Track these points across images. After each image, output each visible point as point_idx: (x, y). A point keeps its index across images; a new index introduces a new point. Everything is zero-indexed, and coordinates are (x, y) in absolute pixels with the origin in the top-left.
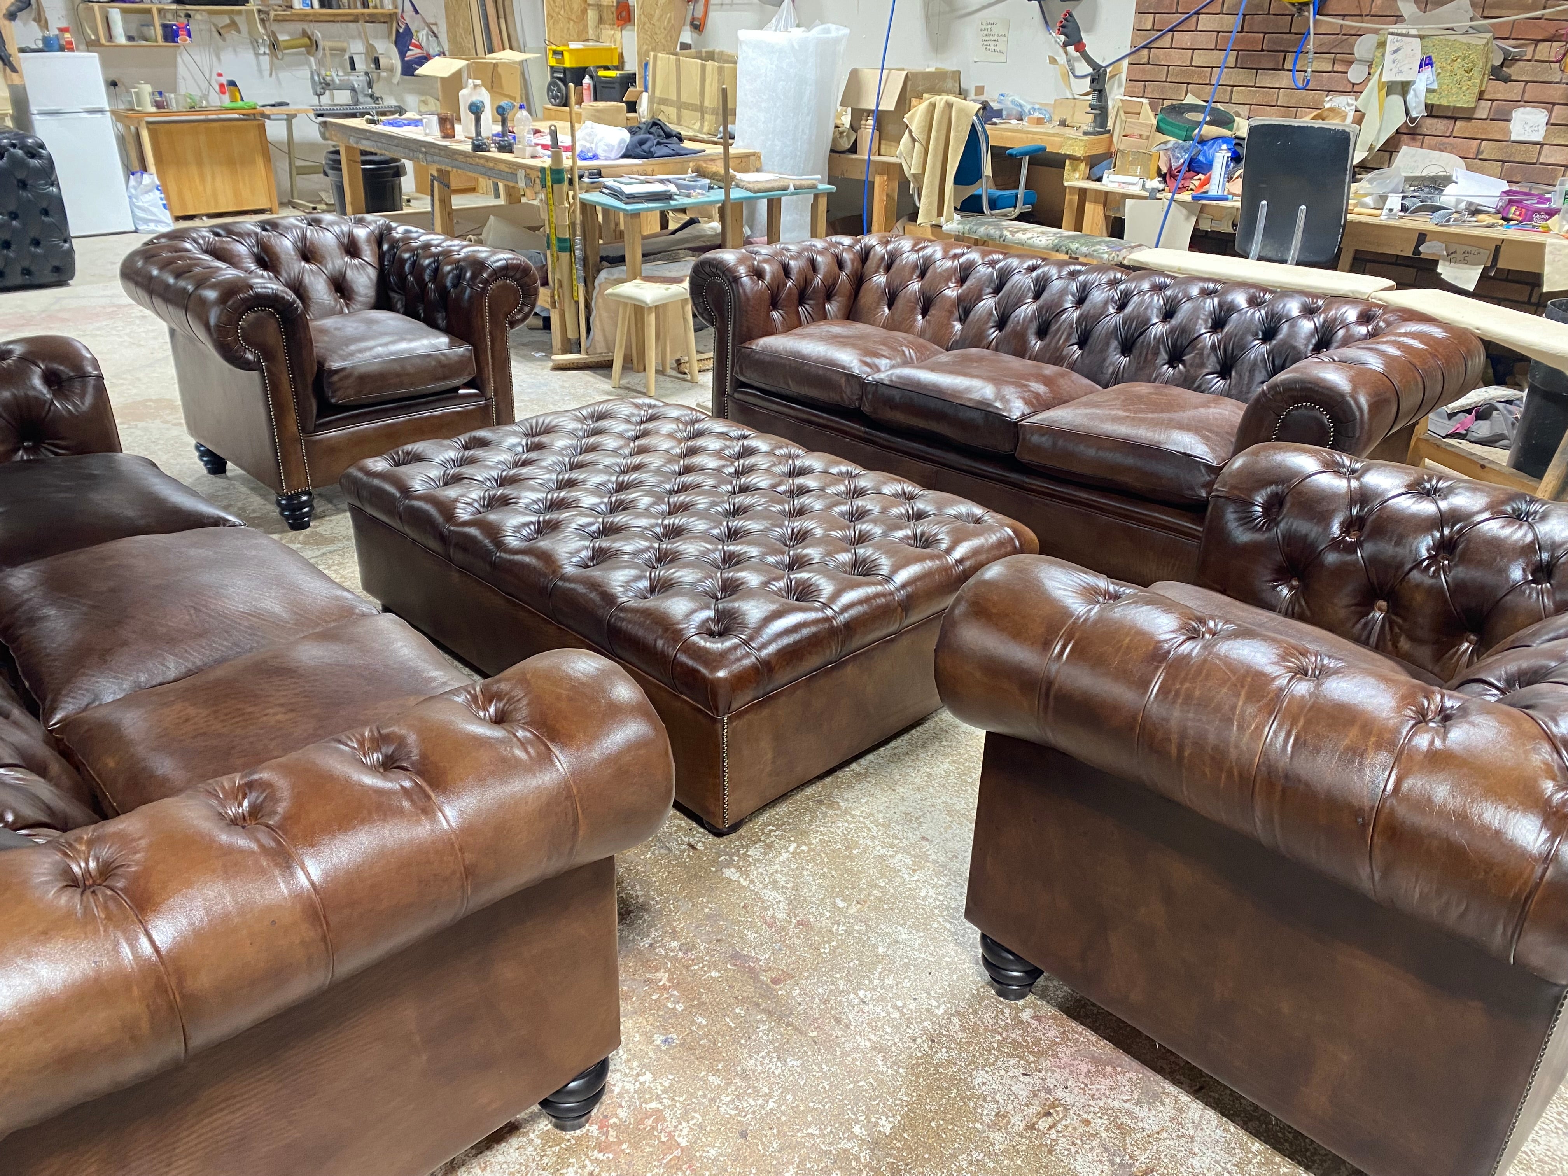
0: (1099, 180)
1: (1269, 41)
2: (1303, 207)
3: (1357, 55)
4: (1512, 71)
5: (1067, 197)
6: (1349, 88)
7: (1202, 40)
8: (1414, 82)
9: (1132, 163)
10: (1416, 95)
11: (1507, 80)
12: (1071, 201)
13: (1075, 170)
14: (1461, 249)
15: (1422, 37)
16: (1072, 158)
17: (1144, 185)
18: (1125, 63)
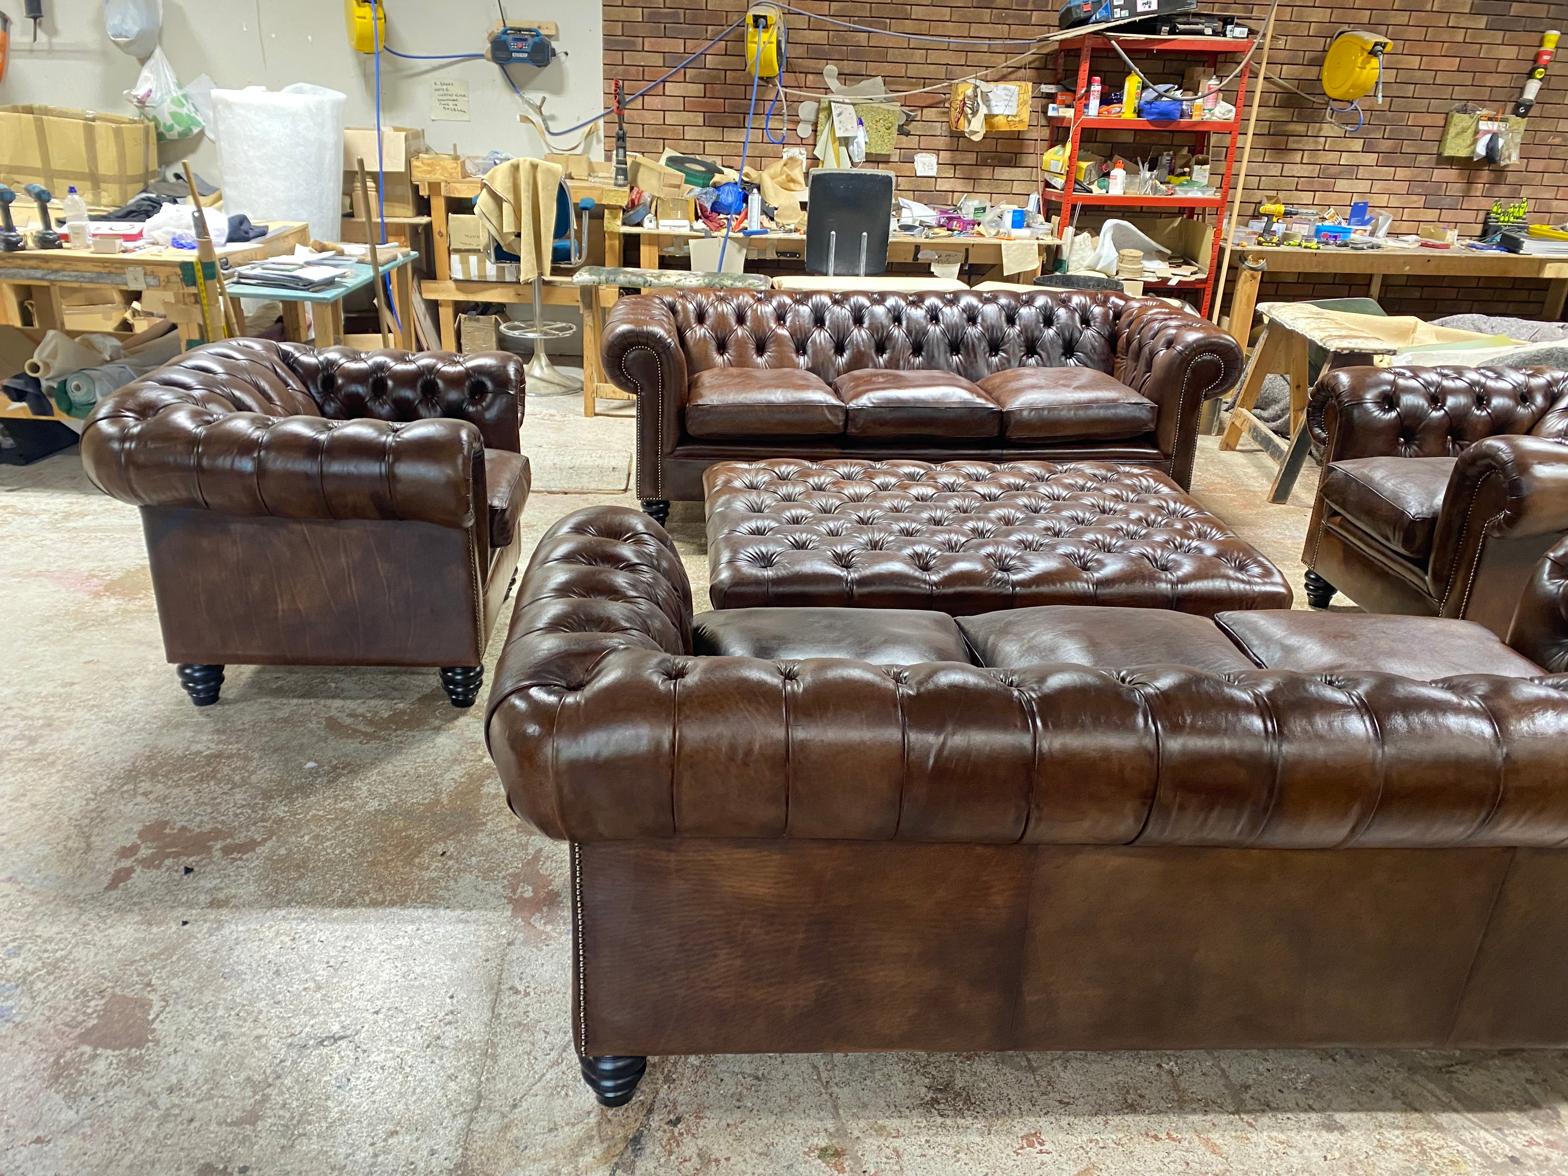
0: (639, 224)
1: (729, 104)
2: (865, 234)
3: (801, 117)
4: (910, 128)
5: (607, 242)
6: (799, 141)
7: (670, 103)
8: (855, 137)
9: (672, 209)
10: (859, 146)
11: (908, 134)
12: (612, 246)
13: (615, 218)
14: (944, 253)
15: (854, 104)
16: (611, 208)
17: (691, 227)
18: (601, 122)
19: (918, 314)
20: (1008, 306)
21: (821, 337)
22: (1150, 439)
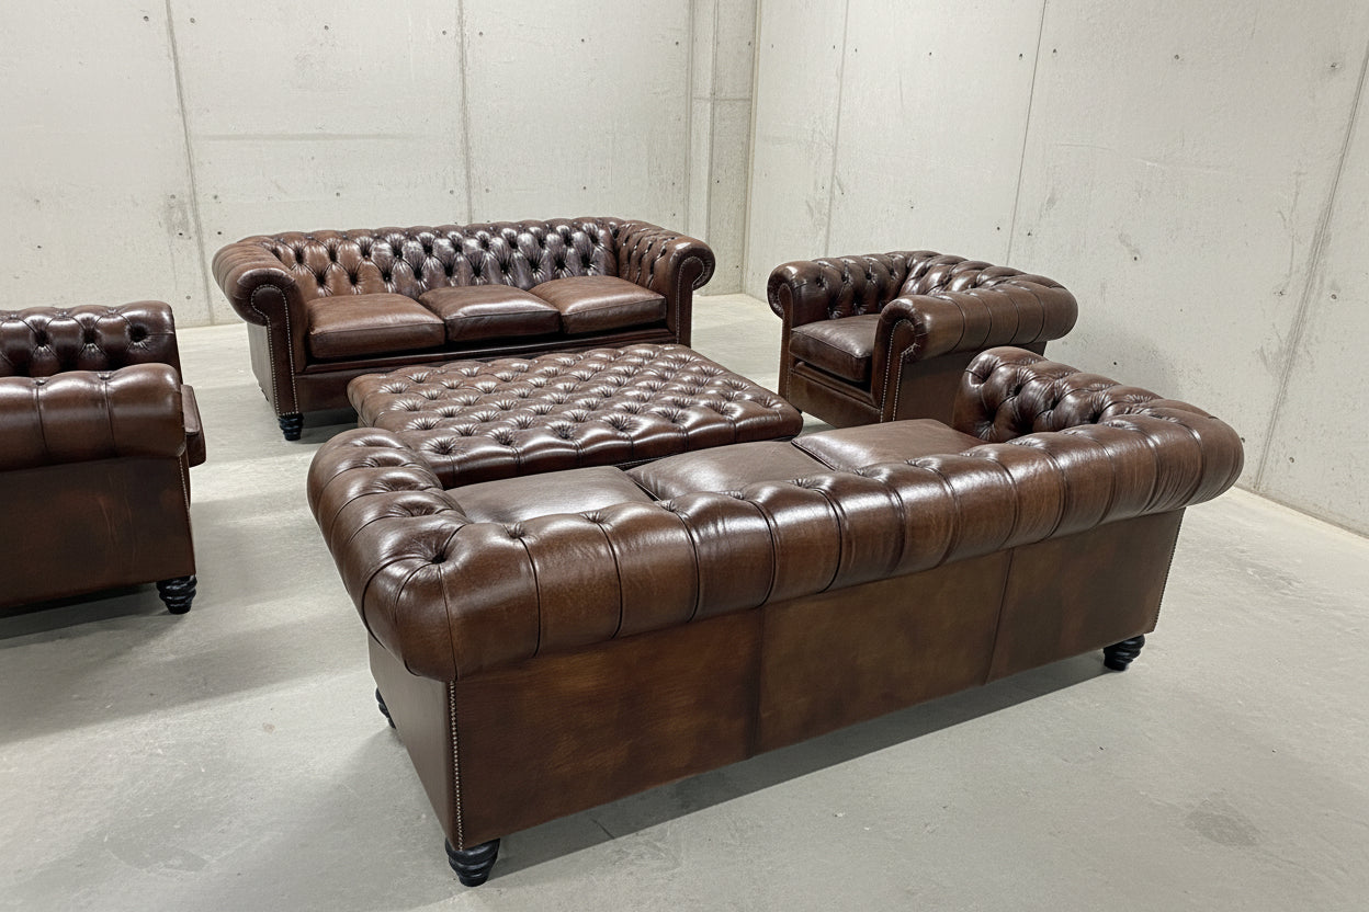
19: (472, 243)
20: (537, 232)
21: (402, 267)
22: (662, 324)
